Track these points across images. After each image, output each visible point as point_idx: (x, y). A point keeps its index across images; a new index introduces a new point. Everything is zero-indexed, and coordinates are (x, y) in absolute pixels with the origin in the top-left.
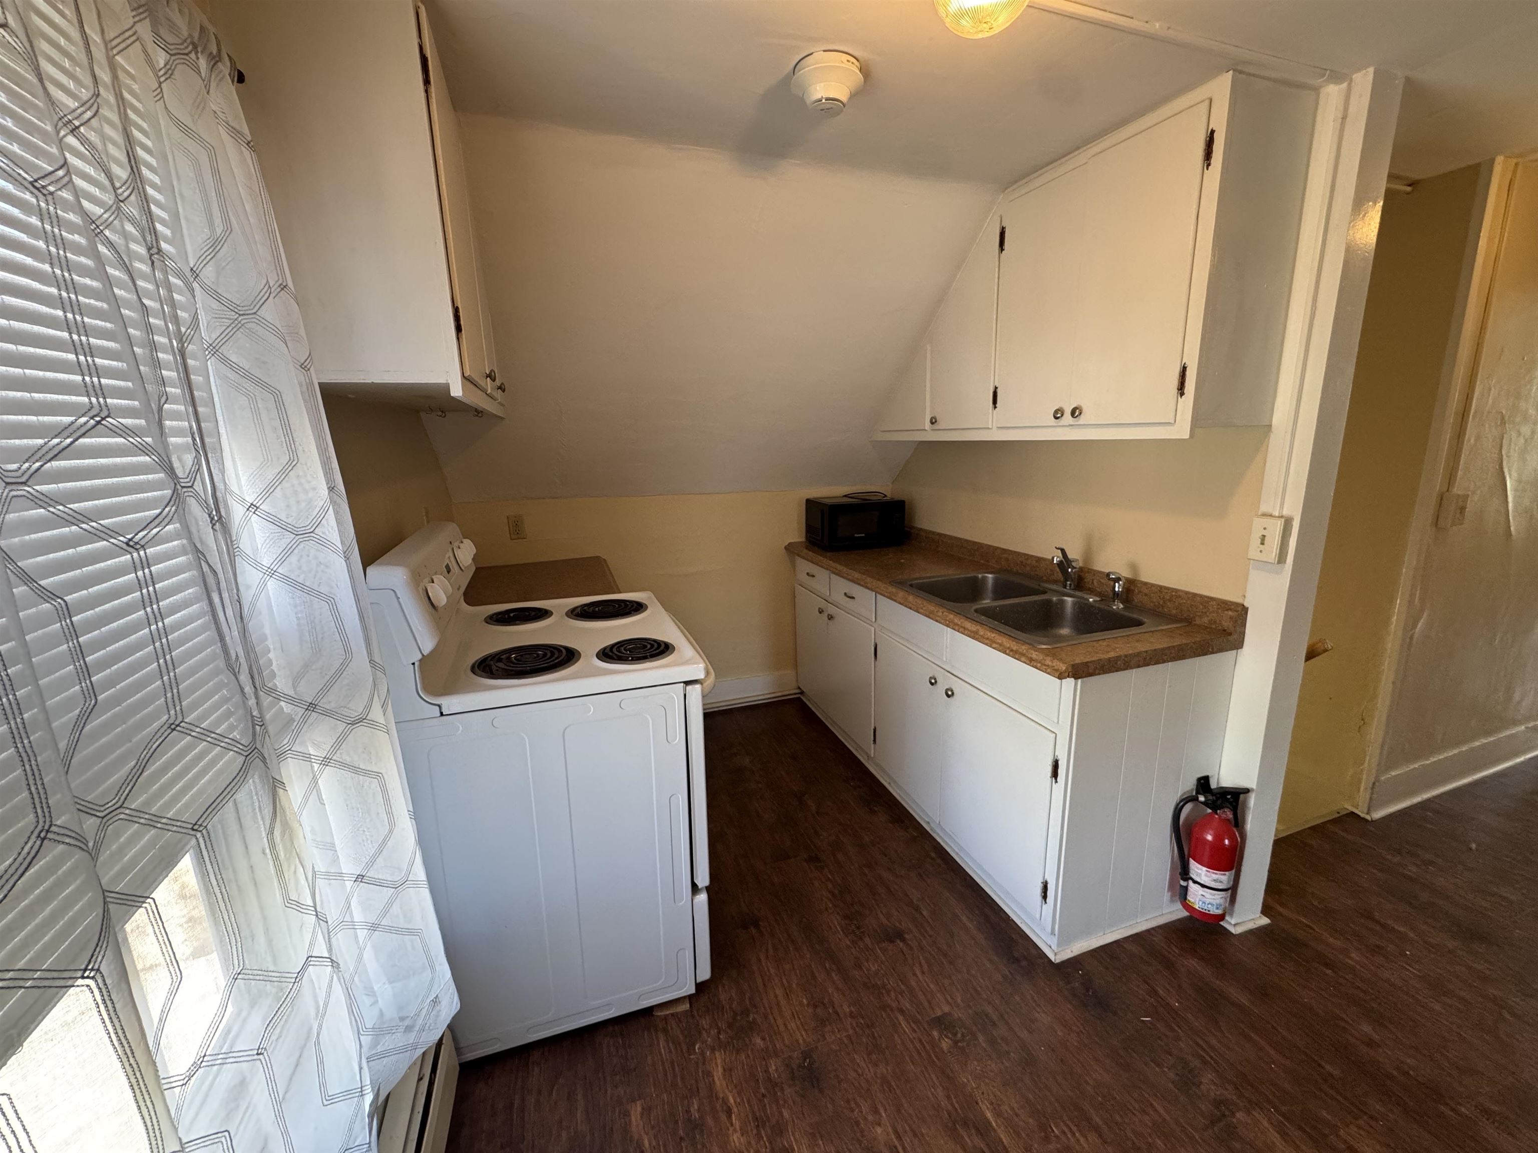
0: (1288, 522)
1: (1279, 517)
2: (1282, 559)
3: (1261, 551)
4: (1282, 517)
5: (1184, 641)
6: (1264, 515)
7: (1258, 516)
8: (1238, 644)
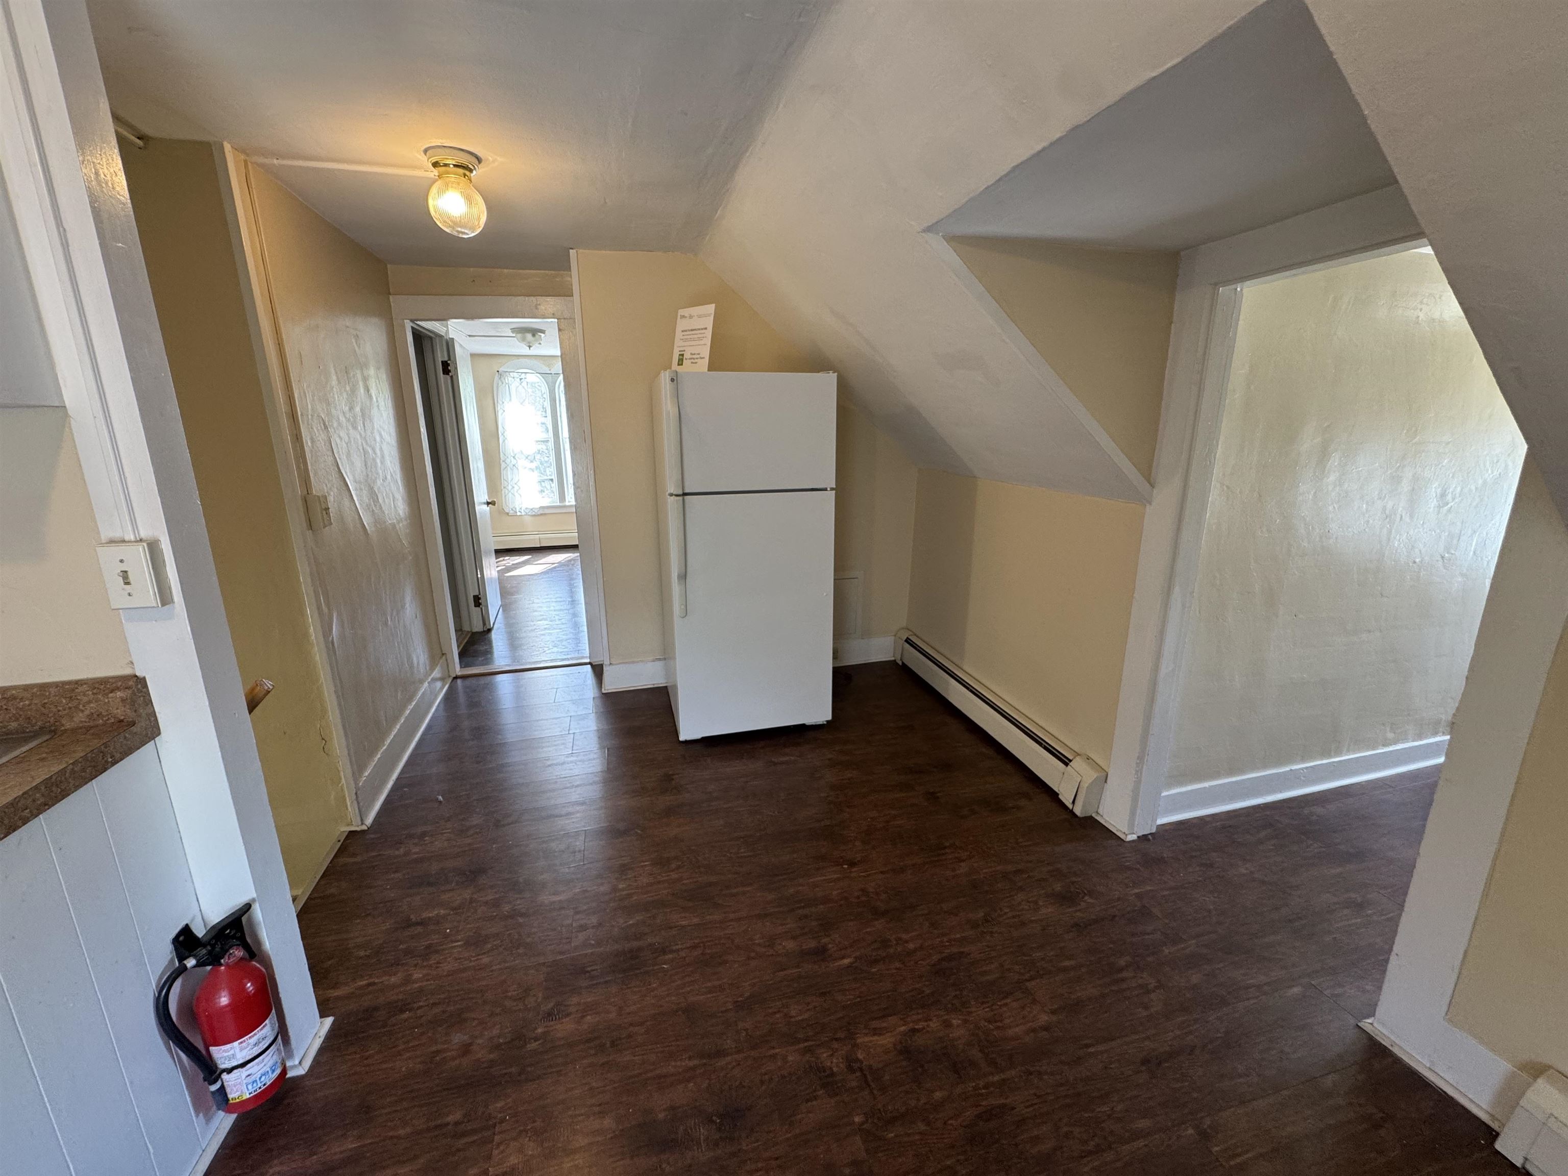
0: (153, 547)
1: (136, 541)
2: (165, 598)
3: (129, 595)
4: (141, 540)
5: (56, 768)
6: (112, 542)
7: (102, 544)
8: (153, 731)
